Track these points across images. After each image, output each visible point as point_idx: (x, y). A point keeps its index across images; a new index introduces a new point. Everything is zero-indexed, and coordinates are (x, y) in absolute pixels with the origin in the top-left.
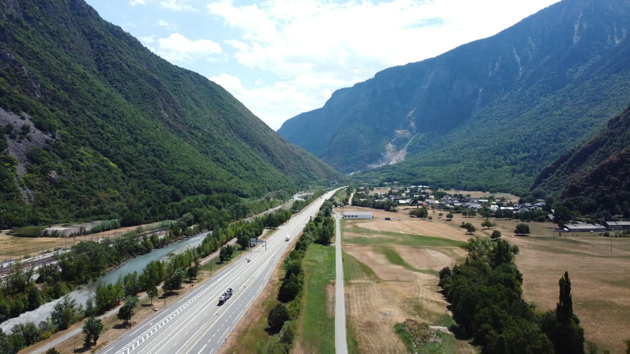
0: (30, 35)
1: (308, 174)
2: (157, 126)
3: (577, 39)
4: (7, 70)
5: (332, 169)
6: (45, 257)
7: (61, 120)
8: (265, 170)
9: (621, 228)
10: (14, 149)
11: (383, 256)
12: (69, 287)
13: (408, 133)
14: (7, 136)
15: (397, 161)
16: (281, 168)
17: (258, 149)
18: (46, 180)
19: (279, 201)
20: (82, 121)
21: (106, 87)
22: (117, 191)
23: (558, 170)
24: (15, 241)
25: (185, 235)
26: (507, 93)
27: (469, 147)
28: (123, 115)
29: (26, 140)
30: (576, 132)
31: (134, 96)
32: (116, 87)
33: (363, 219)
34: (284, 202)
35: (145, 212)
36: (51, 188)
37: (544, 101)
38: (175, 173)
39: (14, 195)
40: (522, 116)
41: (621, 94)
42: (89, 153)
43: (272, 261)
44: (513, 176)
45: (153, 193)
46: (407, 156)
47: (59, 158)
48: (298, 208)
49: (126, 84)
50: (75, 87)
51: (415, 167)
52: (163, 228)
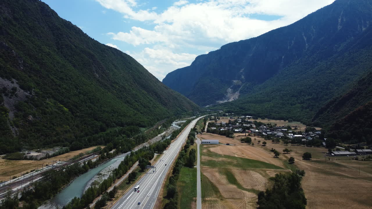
0: (17, 30)
1: (181, 108)
2: (92, 83)
3: (340, 27)
4: (3, 53)
5: (196, 104)
6: (25, 178)
7: (35, 82)
8: (155, 107)
9: (365, 153)
10: (8, 103)
11: (225, 176)
12: (39, 203)
13: (241, 82)
14: (3, 95)
15: (233, 98)
16: (165, 105)
17: (152, 94)
18: (27, 121)
19: (164, 128)
20: (47, 82)
21: (62, 60)
22: (68, 126)
23: (328, 110)
24: (8, 163)
25: (108, 158)
26: (299, 59)
27: (276, 91)
28: (72, 77)
29: (14, 96)
30: (339, 84)
31: (78, 65)
32: (68, 60)
33: (214, 145)
34: (167, 129)
35: (85, 140)
36: (29, 126)
37: (320, 64)
38: (102, 113)
39: (7, 132)
40: (307, 73)
41: (366, 61)
42: (52, 103)
43: (159, 181)
44: (302, 111)
45: (89, 127)
46: (239, 96)
47: (34, 107)
48: (175, 135)
49: (74, 58)
50: (44, 61)
51: (244, 103)
52: (95, 152)
